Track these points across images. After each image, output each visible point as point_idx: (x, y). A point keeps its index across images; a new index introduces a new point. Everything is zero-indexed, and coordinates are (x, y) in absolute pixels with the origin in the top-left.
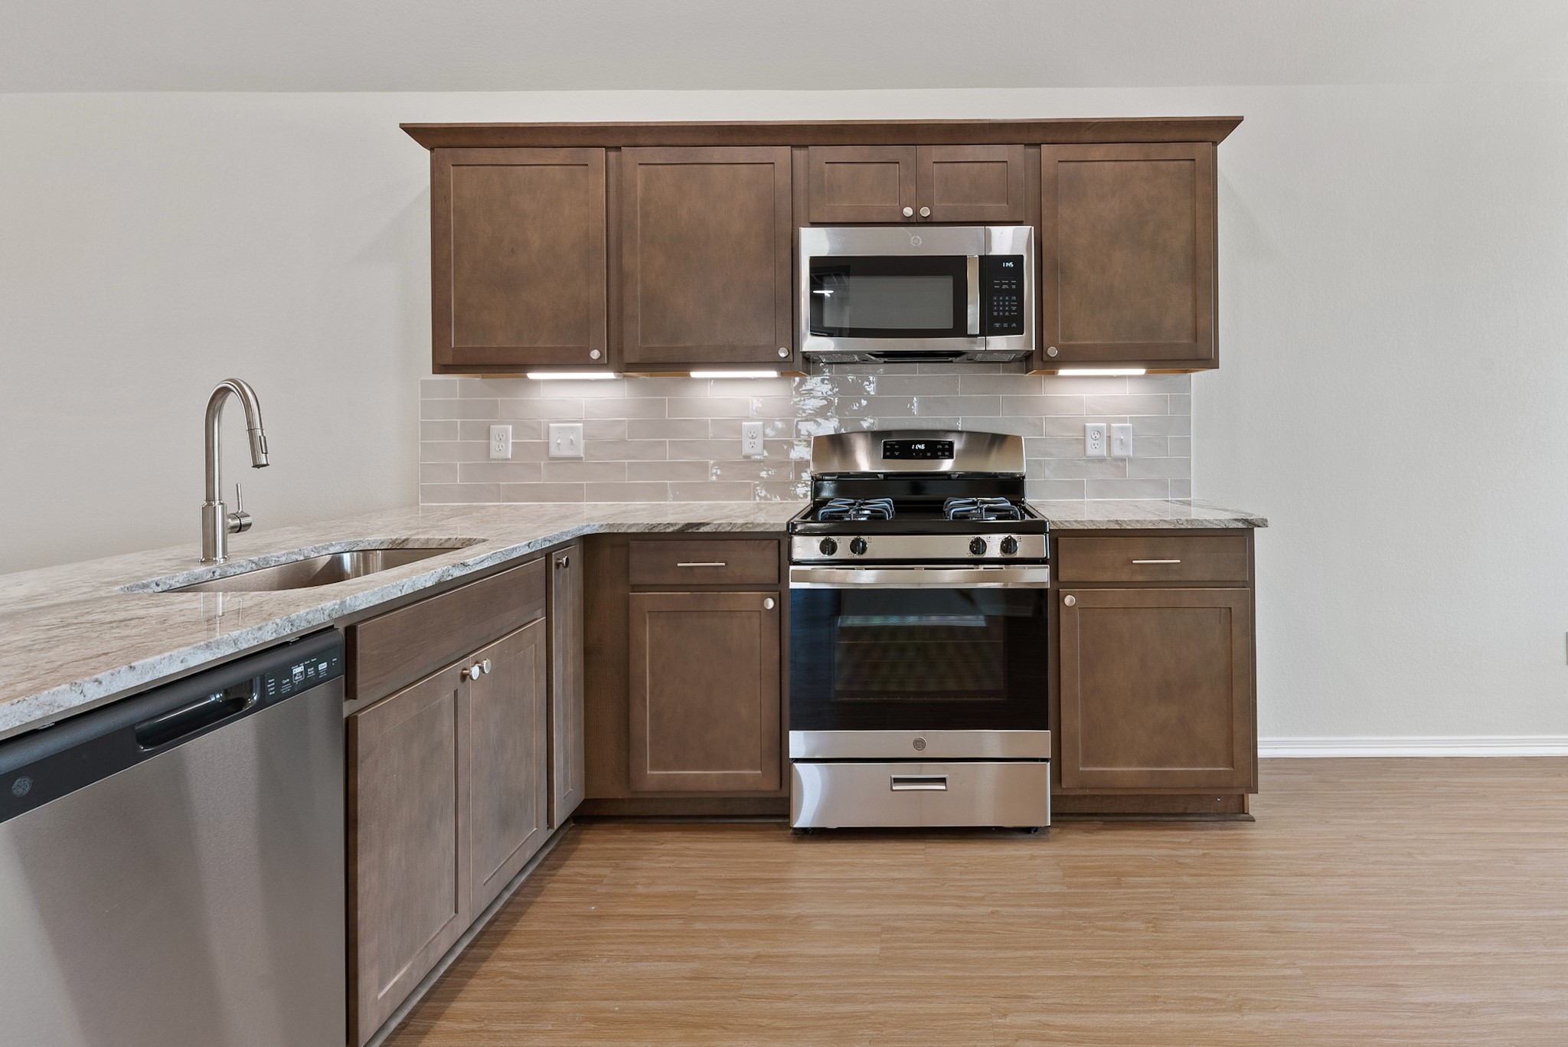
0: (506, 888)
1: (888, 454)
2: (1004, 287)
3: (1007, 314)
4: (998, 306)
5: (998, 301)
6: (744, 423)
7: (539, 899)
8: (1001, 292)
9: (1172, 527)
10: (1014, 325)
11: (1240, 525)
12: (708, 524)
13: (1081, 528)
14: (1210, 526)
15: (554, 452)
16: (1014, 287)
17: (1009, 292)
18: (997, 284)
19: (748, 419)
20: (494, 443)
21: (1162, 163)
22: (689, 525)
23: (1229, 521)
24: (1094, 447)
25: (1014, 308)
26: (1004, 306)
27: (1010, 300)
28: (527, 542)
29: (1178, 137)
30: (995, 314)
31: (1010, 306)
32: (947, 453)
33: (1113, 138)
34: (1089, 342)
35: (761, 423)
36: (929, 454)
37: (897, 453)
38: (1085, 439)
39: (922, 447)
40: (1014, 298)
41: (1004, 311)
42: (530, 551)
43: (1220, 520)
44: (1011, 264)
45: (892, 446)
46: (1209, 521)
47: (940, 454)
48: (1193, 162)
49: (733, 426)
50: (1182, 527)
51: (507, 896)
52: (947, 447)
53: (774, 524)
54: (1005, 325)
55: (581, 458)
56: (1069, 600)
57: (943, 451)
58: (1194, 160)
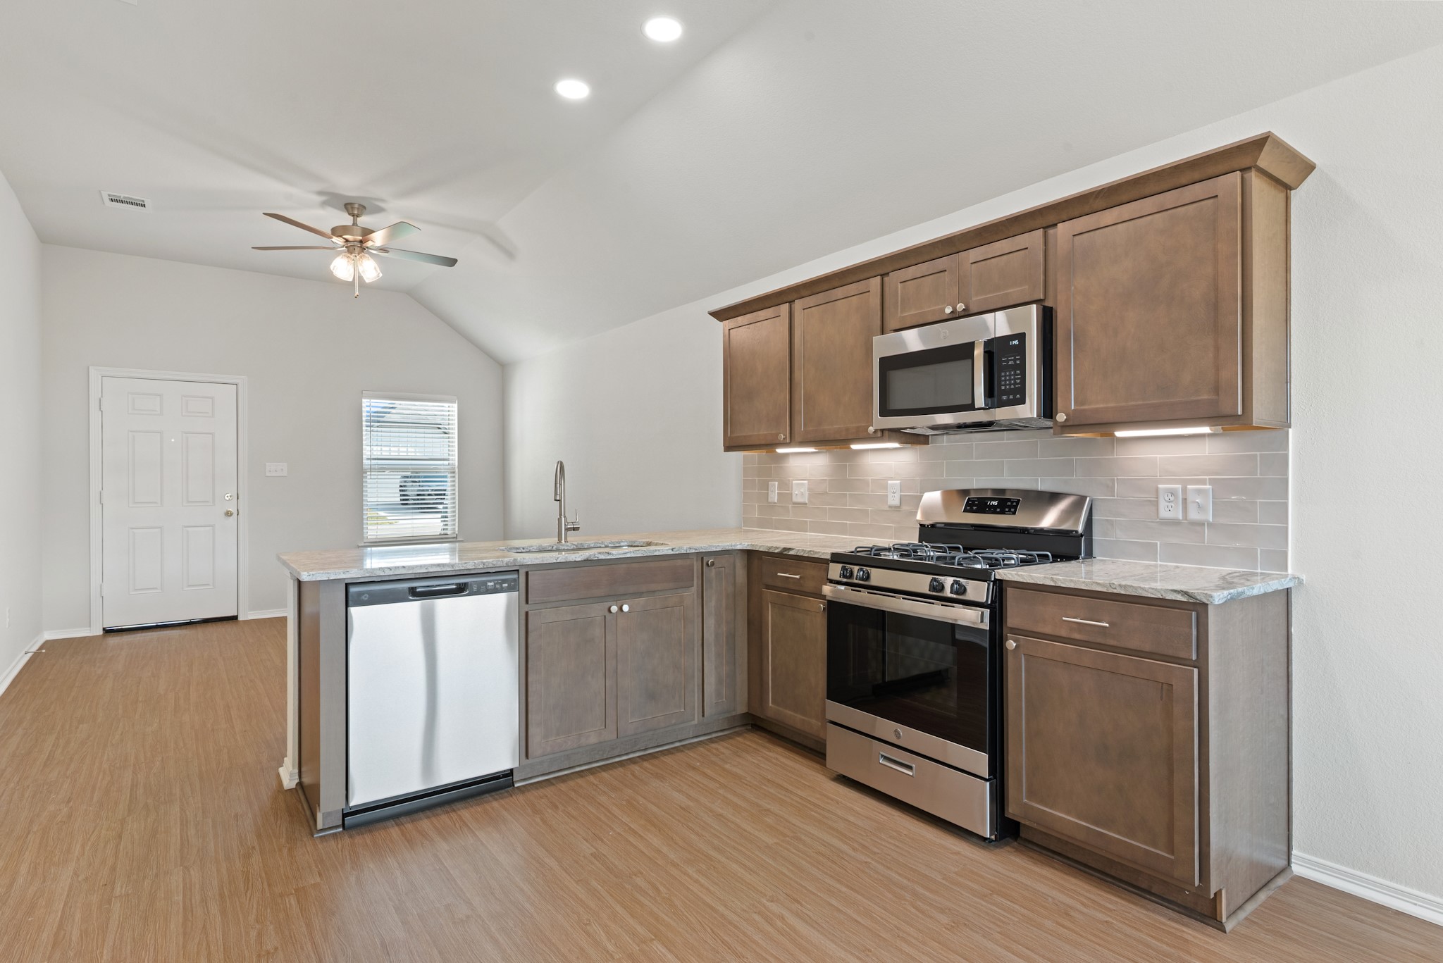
0: (680, 741)
1: (968, 508)
2: (1010, 363)
3: (1012, 387)
4: (1005, 380)
5: (1005, 376)
6: (889, 482)
7: (686, 751)
8: (1009, 368)
9: (1105, 590)
10: (1018, 396)
11: (1180, 598)
12: (793, 549)
13: (1021, 580)
14: (1144, 594)
15: (795, 500)
16: (1018, 362)
17: (1015, 367)
18: (1004, 361)
19: (891, 479)
20: (770, 493)
21: (1179, 209)
22: (785, 549)
23: (1167, 591)
24: (1167, 510)
25: (1018, 381)
26: (1010, 380)
27: (1015, 374)
28: (671, 548)
29: (1197, 176)
30: (1003, 388)
31: (1015, 379)
32: (1013, 510)
33: (1125, 198)
34: (1101, 406)
35: (898, 482)
36: (998, 510)
37: (975, 508)
38: (1157, 501)
39: (995, 503)
40: (1018, 372)
41: (1010, 385)
42: (672, 553)
43: (1156, 590)
44: (1016, 342)
45: (973, 501)
46: (1143, 589)
47: (1007, 510)
48: (1216, 199)
49: (882, 484)
50: (1115, 591)
51: (677, 744)
52: (1015, 504)
53: (824, 553)
54: (1011, 397)
55: (806, 504)
56: (1011, 644)
57: (1010, 507)
58: (1217, 196)
